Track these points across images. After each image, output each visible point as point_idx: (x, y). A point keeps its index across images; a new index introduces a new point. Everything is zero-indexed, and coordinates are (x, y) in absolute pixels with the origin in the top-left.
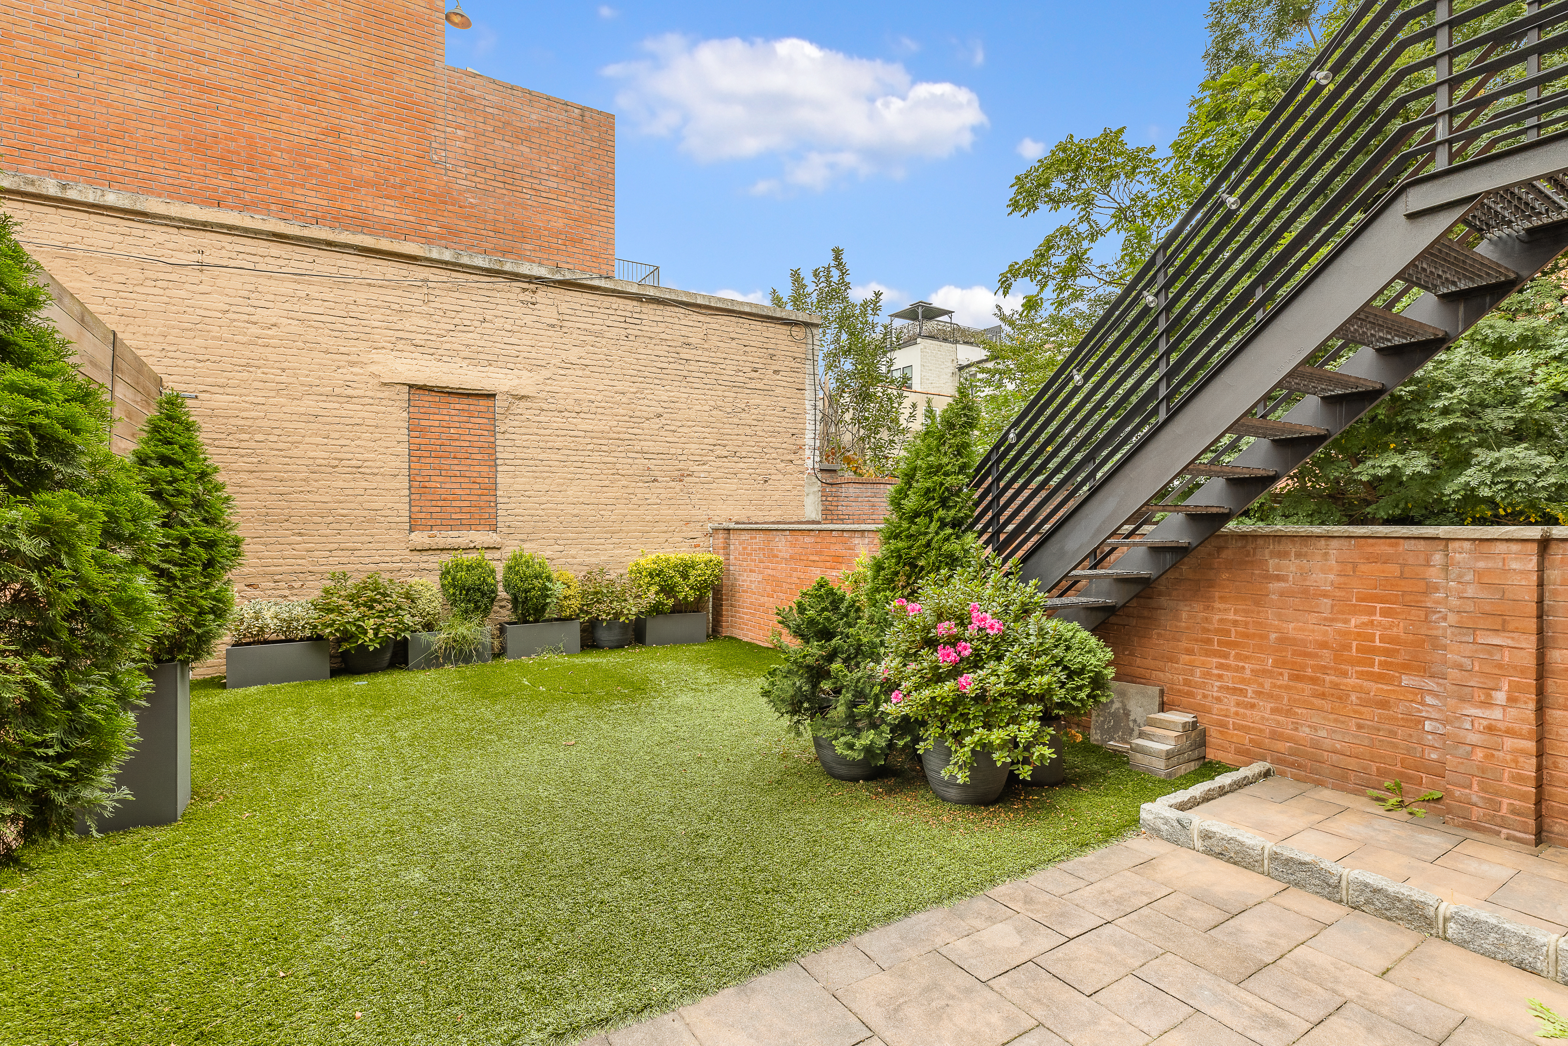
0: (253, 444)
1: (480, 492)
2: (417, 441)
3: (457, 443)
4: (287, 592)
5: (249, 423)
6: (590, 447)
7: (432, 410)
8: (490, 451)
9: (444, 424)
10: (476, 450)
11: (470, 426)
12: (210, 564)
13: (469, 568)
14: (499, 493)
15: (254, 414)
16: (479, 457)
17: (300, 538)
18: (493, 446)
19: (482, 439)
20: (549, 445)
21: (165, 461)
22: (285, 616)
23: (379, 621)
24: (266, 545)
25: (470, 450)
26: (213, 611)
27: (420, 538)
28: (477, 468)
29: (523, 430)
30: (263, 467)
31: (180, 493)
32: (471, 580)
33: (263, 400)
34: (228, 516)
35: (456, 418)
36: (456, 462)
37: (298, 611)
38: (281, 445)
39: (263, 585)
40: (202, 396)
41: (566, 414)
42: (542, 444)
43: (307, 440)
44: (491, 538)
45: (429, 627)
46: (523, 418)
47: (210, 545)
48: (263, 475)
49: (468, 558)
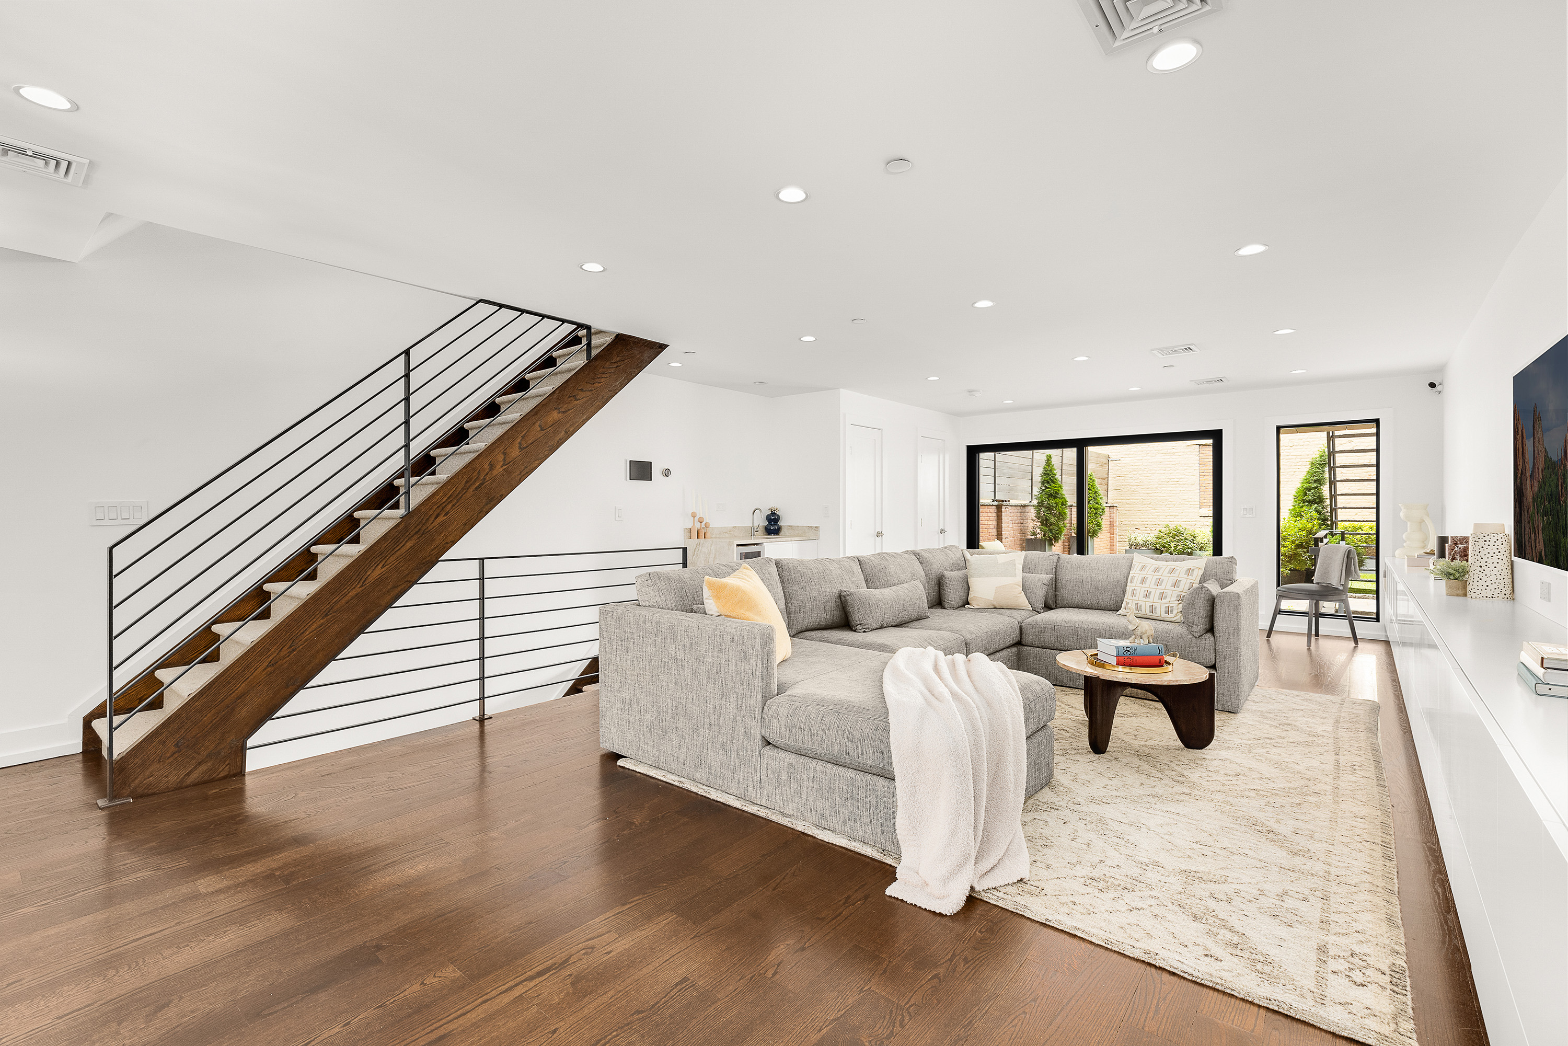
0: (1138, 475)
4: (1150, 532)
5: (1136, 467)
6: (1299, 464)
12: (1096, 513)
15: (1139, 464)
17: (1154, 511)
22: (1145, 539)
23: (1177, 543)
24: (1142, 513)
30: (1142, 484)
33: (1141, 458)
37: (1150, 538)
38: (1148, 475)
39: (1141, 529)
45: (1200, 548)
48: (1141, 487)
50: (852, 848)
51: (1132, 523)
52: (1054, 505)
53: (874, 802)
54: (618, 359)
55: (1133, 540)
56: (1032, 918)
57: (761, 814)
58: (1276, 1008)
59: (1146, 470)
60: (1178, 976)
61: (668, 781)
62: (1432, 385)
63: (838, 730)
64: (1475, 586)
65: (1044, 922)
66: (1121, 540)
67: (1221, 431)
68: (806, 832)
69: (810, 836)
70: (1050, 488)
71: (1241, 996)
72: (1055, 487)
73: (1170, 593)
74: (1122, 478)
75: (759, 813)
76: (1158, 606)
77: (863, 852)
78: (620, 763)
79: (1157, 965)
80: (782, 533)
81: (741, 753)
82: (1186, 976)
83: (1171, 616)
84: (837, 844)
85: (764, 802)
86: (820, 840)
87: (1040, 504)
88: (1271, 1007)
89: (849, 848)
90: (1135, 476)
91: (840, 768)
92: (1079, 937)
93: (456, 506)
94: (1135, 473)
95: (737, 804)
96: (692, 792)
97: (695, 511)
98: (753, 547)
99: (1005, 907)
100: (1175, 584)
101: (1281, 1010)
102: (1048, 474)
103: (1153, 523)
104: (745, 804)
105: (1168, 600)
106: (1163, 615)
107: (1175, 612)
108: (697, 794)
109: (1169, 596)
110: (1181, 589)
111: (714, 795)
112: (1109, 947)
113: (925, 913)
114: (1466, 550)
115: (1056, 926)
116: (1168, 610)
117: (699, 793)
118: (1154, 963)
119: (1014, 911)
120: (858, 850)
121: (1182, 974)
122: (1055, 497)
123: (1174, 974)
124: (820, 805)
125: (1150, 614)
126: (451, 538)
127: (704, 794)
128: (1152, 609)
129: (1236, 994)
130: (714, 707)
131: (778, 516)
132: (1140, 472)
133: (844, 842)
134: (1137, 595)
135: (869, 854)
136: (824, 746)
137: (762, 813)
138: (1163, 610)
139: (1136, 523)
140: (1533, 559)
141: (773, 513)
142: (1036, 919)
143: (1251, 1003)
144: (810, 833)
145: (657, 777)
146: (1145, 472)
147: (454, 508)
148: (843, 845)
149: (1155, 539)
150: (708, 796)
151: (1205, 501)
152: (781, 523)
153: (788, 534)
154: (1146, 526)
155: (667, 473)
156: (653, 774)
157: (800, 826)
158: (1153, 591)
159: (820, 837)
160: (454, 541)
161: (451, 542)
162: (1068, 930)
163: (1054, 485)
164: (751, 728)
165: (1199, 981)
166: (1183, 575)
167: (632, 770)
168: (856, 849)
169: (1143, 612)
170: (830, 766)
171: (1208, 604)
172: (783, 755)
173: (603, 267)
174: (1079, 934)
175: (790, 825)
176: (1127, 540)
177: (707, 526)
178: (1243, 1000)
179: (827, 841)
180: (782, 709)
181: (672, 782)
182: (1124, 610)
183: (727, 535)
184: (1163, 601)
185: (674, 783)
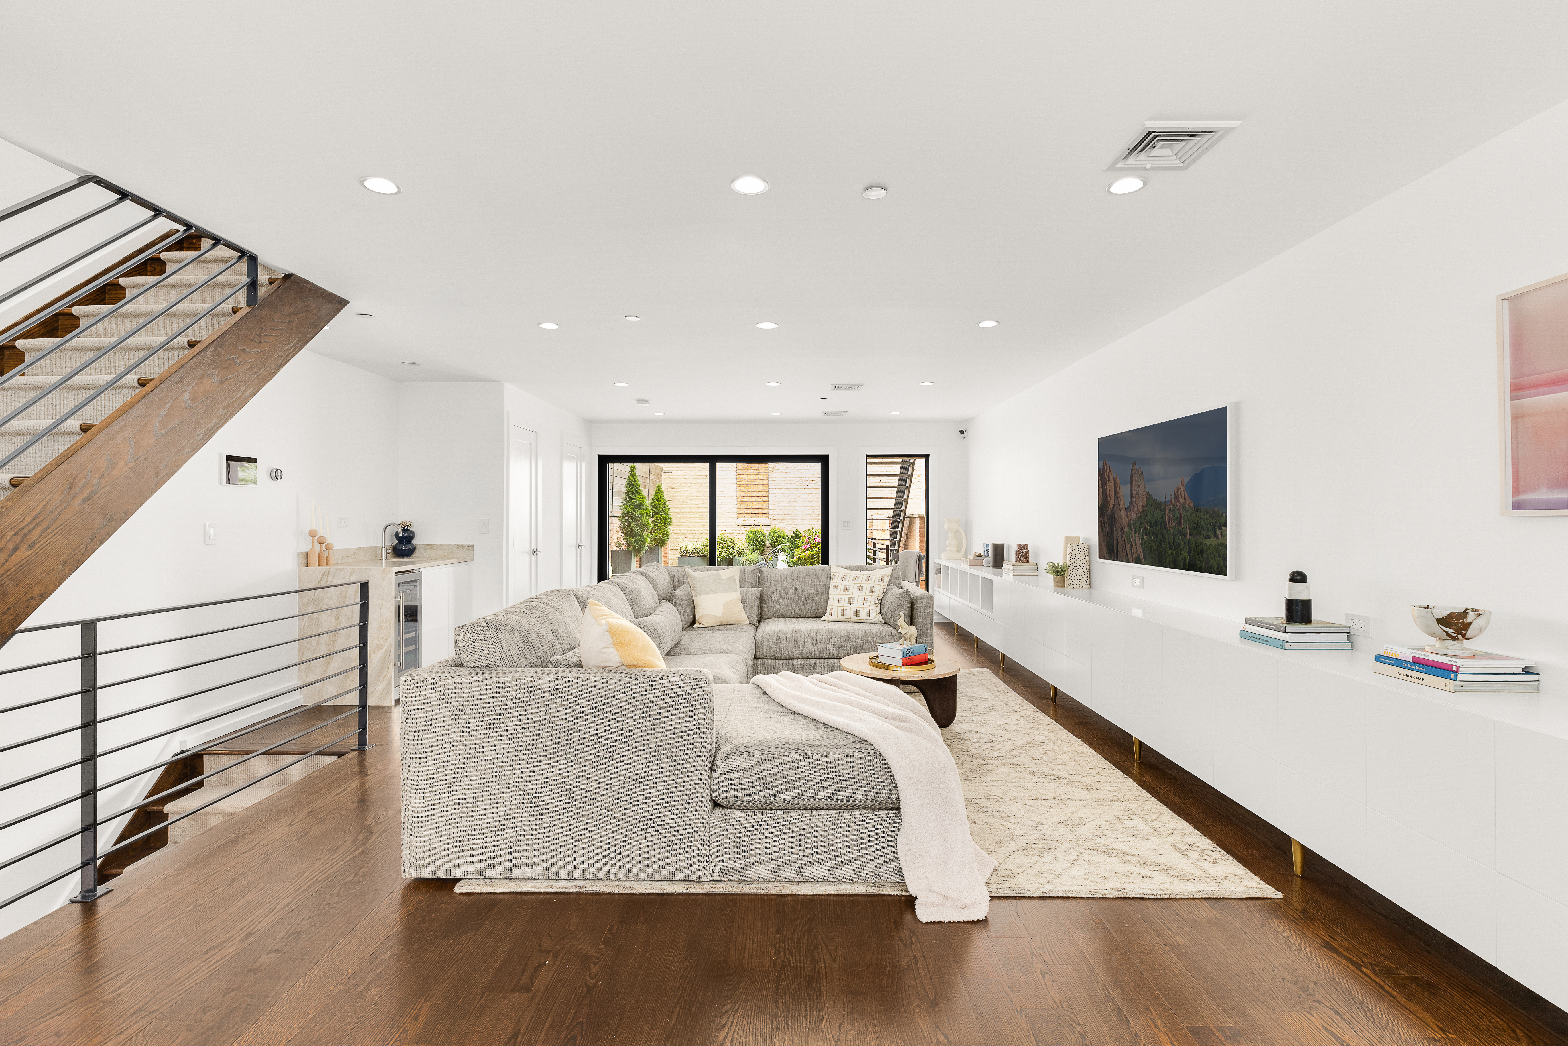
0: (687, 487)
1: (762, 502)
2: (739, 483)
3: (754, 483)
4: (697, 540)
5: (686, 480)
6: (808, 482)
7: (745, 471)
8: (767, 486)
9: (749, 476)
10: (761, 486)
11: (759, 476)
12: (665, 524)
13: (754, 532)
14: (769, 503)
15: (688, 477)
16: (762, 488)
17: (701, 521)
18: (767, 483)
19: (763, 481)
20: (790, 482)
21: (657, 500)
22: (694, 547)
23: (722, 550)
24: (690, 523)
25: (759, 486)
26: (666, 534)
27: (741, 521)
28: (761, 493)
29: (779, 477)
30: (690, 495)
31: (660, 507)
32: (755, 537)
33: (690, 472)
34: (669, 512)
35: (754, 473)
36: (753, 490)
37: (698, 546)
38: (695, 487)
39: (690, 537)
40: (673, 472)
41: (797, 468)
42: (787, 482)
43: (703, 485)
44: (763, 521)
45: (740, 554)
46: (780, 471)
47: (665, 519)
48: (690, 498)
49: (756, 529)
50: (843, 892)
51: (682, 532)
52: (640, 516)
53: (865, 837)
54: (291, 310)
55: (684, 548)
56: (1032, 896)
57: (717, 890)
58: (1207, 896)
59: (694, 482)
60: (1146, 899)
61: (559, 891)
62: (962, 432)
63: (820, 772)
64: (1073, 580)
65: (1042, 896)
66: (673, 548)
67: (828, 455)
68: (783, 892)
69: (789, 895)
70: (635, 499)
71: (1186, 897)
72: (640, 498)
73: (869, 598)
74: (674, 490)
75: (714, 890)
76: (861, 610)
77: (856, 892)
78: (458, 889)
79: (1130, 896)
80: (416, 554)
81: (681, 827)
82: (1151, 897)
83: (871, 618)
84: (824, 893)
85: (716, 876)
86: (803, 895)
87: (625, 515)
88: (1204, 897)
89: (839, 893)
90: (685, 488)
91: (820, 812)
92: (1072, 897)
93: (49, 531)
94: (685, 485)
95: (678, 889)
96: (604, 894)
97: (314, 528)
98: (407, 575)
99: (1008, 895)
100: (873, 590)
101: (1210, 896)
102: (633, 485)
103: (701, 532)
104: (690, 886)
105: (869, 604)
106: (865, 617)
107: (874, 614)
108: (614, 894)
109: (869, 601)
110: (877, 594)
111: (641, 888)
112: (1095, 896)
113: (964, 925)
114: (1027, 553)
115: (1052, 896)
116: (870, 613)
117: (616, 892)
118: (1128, 896)
119: (1016, 895)
120: (850, 892)
121: (1148, 897)
122: (640, 508)
123: (1143, 899)
124: (796, 859)
125: (853, 618)
126: (38, 590)
127: (626, 891)
128: (856, 613)
129: (1183, 897)
130: (637, 781)
131: (413, 533)
132: (689, 485)
133: (831, 889)
134: (842, 602)
135: (863, 891)
136: (804, 793)
137: (719, 888)
138: (865, 613)
139: (685, 532)
140: (1128, 560)
141: (406, 529)
142: (1035, 896)
143: (1193, 899)
144: (788, 892)
145: (536, 890)
146: (693, 485)
147: (45, 534)
148: (832, 892)
149: (703, 547)
150: (632, 892)
151: (741, 512)
152: (415, 542)
153: (425, 555)
154: (694, 535)
155: (276, 475)
156: (529, 889)
157: (772, 889)
158: (856, 597)
159: (802, 893)
160: (45, 593)
161: (38, 596)
162: (1062, 896)
163: (638, 496)
164: (696, 794)
165: (1159, 897)
166: (877, 582)
167: (486, 893)
168: (848, 892)
169: (848, 616)
170: (808, 812)
171: (910, 605)
172: (742, 815)
173: (398, 187)
174: (1071, 895)
175: (759, 891)
176: (679, 548)
177: (328, 548)
178: (1188, 899)
179: (812, 894)
180: (742, 764)
181: (567, 891)
182: (830, 616)
183: (350, 560)
184: (865, 606)
185: (571, 891)
